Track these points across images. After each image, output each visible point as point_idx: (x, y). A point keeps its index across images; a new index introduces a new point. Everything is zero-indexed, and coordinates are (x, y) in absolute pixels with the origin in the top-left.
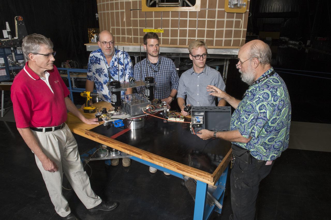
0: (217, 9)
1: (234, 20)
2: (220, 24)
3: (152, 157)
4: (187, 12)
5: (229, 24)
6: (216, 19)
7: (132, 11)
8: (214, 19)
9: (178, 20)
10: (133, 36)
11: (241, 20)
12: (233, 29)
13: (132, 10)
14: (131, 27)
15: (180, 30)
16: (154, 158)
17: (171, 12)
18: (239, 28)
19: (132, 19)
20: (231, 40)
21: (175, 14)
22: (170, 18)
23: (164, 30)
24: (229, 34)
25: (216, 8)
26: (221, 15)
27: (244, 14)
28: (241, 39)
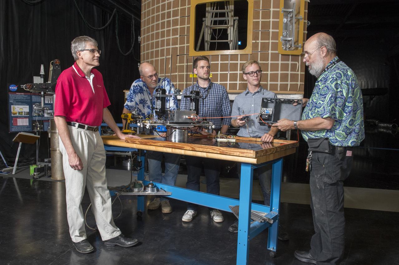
0: (270, 52)
1: (290, 62)
2: (275, 67)
3: (194, 147)
4: (238, 54)
5: (285, 67)
6: (270, 62)
7: (178, 57)
8: (267, 62)
9: (228, 63)
10: (178, 83)
11: (297, 63)
12: (289, 72)
13: (178, 55)
14: (177, 74)
15: (230, 73)
16: (197, 147)
17: (221, 55)
18: (296, 71)
19: (178, 65)
20: (288, 84)
21: (224, 57)
22: (220, 62)
23: (213, 74)
24: (284, 77)
25: (269, 50)
26: (275, 57)
27: (300, 57)
28: (299, 83)
